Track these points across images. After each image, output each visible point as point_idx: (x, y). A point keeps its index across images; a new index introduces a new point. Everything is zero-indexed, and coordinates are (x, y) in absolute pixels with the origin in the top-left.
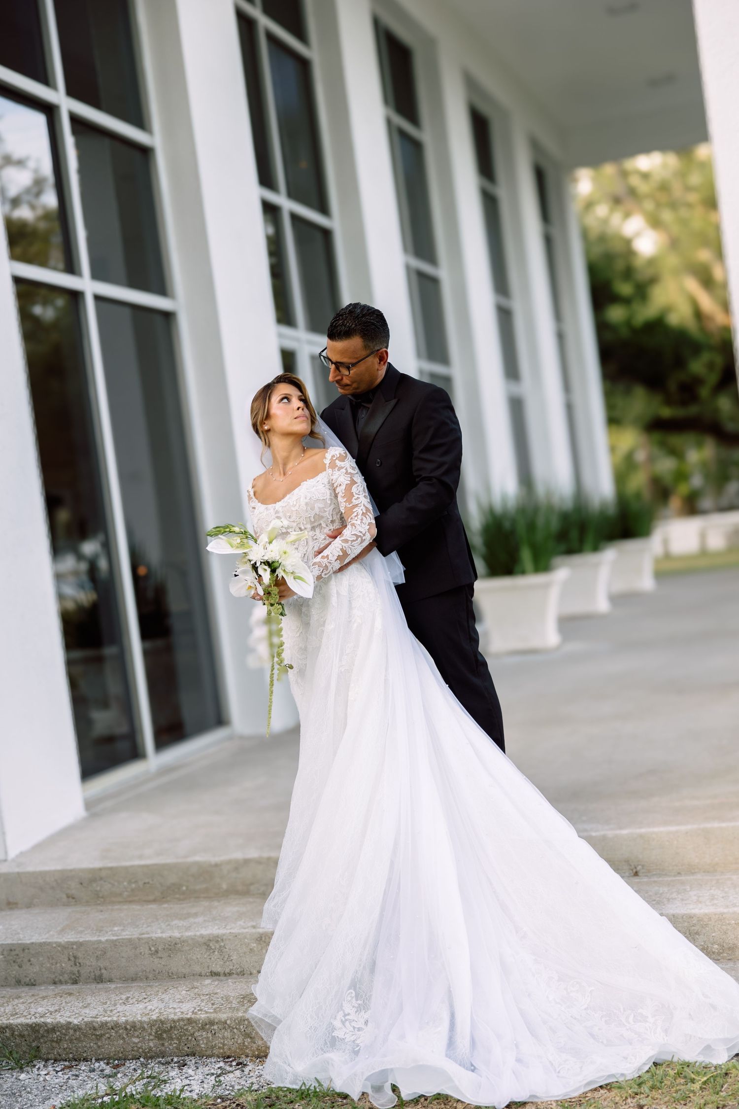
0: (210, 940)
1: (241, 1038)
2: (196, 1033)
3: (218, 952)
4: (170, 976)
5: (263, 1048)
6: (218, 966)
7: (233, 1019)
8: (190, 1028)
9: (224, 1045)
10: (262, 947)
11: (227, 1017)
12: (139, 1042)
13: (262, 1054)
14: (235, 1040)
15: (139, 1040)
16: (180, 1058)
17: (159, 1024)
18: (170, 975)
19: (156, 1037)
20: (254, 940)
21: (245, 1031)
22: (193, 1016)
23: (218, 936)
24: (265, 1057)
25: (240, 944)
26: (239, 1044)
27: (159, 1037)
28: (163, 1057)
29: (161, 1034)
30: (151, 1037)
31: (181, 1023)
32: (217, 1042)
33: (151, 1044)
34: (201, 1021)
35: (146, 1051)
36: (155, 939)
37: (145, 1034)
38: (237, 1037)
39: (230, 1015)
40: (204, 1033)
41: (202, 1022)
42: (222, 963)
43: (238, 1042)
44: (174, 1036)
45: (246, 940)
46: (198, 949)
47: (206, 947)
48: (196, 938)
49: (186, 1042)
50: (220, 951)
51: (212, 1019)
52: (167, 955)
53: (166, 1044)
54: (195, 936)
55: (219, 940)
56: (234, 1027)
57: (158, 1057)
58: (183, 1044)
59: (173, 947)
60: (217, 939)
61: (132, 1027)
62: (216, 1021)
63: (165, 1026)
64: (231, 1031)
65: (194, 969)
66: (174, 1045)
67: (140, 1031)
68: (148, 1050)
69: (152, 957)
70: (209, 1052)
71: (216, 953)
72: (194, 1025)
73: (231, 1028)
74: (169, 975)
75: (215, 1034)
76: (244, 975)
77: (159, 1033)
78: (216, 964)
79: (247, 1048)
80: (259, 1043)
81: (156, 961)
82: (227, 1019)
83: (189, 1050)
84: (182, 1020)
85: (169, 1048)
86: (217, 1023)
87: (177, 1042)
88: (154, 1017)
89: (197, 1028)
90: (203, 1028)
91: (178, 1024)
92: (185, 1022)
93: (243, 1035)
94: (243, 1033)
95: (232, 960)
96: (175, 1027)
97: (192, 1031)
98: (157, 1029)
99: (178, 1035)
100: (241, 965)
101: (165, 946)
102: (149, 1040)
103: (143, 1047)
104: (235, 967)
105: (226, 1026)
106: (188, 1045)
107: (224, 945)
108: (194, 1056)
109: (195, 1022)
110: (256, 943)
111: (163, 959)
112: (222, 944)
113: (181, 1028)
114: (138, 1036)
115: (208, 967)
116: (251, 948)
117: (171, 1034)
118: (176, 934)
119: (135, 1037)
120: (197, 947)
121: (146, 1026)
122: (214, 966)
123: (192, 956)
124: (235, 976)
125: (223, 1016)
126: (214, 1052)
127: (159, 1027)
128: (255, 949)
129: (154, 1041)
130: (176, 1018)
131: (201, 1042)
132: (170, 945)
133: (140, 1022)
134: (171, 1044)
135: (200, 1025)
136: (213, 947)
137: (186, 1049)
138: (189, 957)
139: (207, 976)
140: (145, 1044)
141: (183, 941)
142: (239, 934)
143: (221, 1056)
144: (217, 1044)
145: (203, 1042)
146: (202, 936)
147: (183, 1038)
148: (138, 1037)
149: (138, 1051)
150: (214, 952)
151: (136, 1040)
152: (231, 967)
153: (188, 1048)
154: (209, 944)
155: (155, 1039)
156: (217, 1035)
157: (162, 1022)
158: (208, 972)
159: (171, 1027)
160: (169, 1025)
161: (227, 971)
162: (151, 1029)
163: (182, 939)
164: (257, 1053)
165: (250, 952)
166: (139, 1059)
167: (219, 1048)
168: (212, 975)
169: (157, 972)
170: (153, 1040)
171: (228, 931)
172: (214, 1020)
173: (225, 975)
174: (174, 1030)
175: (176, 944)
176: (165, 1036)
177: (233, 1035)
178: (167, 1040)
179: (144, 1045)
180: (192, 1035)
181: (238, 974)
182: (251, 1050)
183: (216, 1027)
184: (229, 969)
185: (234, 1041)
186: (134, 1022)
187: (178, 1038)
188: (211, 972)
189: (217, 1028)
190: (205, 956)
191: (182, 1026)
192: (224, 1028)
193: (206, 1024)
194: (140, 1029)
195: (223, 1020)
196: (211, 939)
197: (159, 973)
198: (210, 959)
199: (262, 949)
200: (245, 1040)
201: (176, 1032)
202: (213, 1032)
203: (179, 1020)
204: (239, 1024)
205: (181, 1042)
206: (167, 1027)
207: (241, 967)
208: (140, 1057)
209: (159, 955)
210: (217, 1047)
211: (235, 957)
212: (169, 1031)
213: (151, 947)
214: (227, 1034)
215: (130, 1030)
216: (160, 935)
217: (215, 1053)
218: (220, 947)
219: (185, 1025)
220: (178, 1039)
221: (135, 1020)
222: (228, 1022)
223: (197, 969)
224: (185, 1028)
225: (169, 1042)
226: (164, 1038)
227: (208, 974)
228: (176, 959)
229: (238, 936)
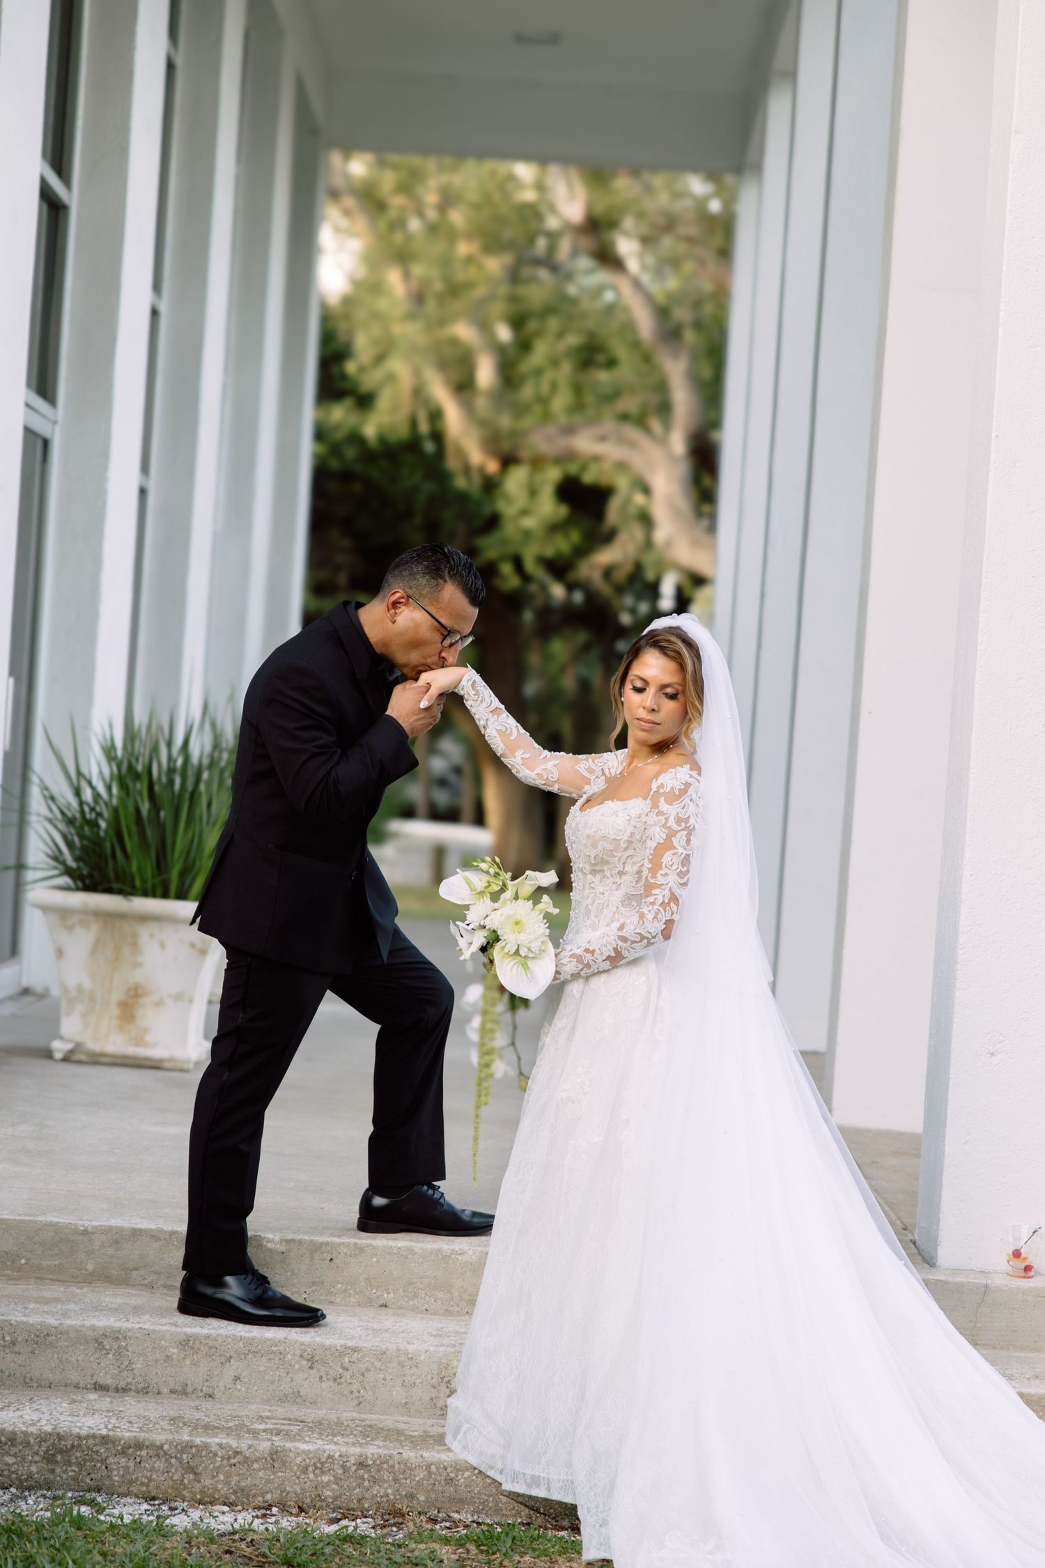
0: (106, 1336)
1: (181, 1471)
2: (111, 1459)
3: (114, 1355)
4: (26, 1383)
5: (210, 1491)
6: (108, 1376)
7: (175, 1444)
8: (102, 1451)
9: (150, 1480)
10: (186, 1355)
11: (166, 1440)
12: (14, 1463)
13: (206, 1499)
14: (170, 1474)
15: (15, 1461)
16: (77, 1494)
17: (54, 1440)
18: (27, 1380)
19: (44, 1458)
20: (175, 1343)
21: (188, 1462)
22: (111, 1433)
23: (119, 1331)
24: (211, 1503)
25: (152, 1347)
26: (174, 1481)
27: (49, 1459)
28: (48, 1490)
29: (54, 1455)
30: (37, 1458)
31: (91, 1442)
32: (140, 1475)
33: (34, 1469)
34: (122, 1442)
35: (23, 1478)
36: (15, 1324)
37: (27, 1452)
38: (173, 1470)
39: (170, 1437)
40: (123, 1460)
41: (125, 1443)
42: (116, 1372)
43: (174, 1479)
44: (74, 1460)
45: (163, 1342)
46: (82, 1348)
47: (96, 1345)
48: (84, 1330)
49: (91, 1471)
50: (116, 1354)
51: (141, 1441)
52: (30, 1350)
53: (58, 1471)
54: (83, 1326)
55: (120, 1337)
56: (173, 1455)
57: (41, 1488)
58: (84, 1473)
59: (42, 1339)
60: (116, 1335)
61: (10, 1440)
62: (147, 1443)
63: (63, 1443)
64: (167, 1460)
65: (69, 1376)
66: (70, 1474)
67: (21, 1447)
68: (26, 1476)
69: (4, 1351)
70: (124, 1489)
71: (110, 1356)
72: (110, 1446)
73: (167, 1457)
74: (24, 1380)
75: (140, 1463)
76: (147, 1393)
77: (52, 1452)
78: (106, 1373)
79: (185, 1487)
80: (207, 1484)
81: (10, 1357)
82: (164, 1441)
83: (92, 1483)
84: (94, 1436)
85: (61, 1478)
86: (147, 1447)
87: (77, 1470)
88: (48, 1429)
89: (114, 1452)
90: (123, 1453)
91: (84, 1442)
92: (97, 1441)
93: (183, 1469)
94: (184, 1466)
95: (133, 1369)
96: (79, 1446)
97: (104, 1456)
98: (49, 1447)
99: (80, 1459)
100: (146, 1378)
101: (29, 1336)
102: (31, 1462)
103: (20, 1473)
104: (134, 1381)
105: (162, 1452)
106: (93, 1476)
107: (127, 1345)
108: (99, 1492)
109: (113, 1442)
110: (178, 1348)
111: (21, 1356)
112: (123, 1344)
113: (89, 1449)
114: (16, 1453)
115: (92, 1376)
116: (169, 1354)
117: (70, 1456)
118: (52, 1321)
119: (10, 1455)
120: (81, 1344)
121: (32, 1440)
122: (101, 1374)
123: (71, 1356)
124: (133, 1393)
125: (159, 1438)
126: (132, 1489)
127: (53, 1445)
128: (174, 1356)
129: (39, 1464)
130: (84, 1432)
131: (115, 1473)
132: (38, 1336)
133: (25, 1434)
134: (65, 1472)
135: (119, 1448)
136: (107, 1347)
137: (88, 1481)
138: (64, 1358)
139: (87, 1389)
140: (23, 1467)
141: (61, 1332)
142: (154, 1331)
143: (141, 1496)
144: (139, 1479)
145: (118, 1473)
146: (93, 1328)
147: (88, 1464)
148: (15, 1455)
149: (9, 1477)
150: (108, 1353)
151: (10, 1460)
152: (130, 1380)
153: (92, 1480)
154: (100, 1341)
155: (42, 1462)
156: (143, 1465)
157: (60, 1437)
158: (91, 1384)
159: (73, 1446)
160: (70, 1442)
161: (122, 1384)
162: (40, 1446)
163: (60, 1329)
164: (198, 1497)
165: (164, 1361)
166: (7, 1488)
167: (142, 1484)
168: (95, 1389)
169: (7, 1374)
170: (38, 1462)
171: (137, 1326)
172: (144, 1442)
173: (117, 1390)
174: (76, 1451)
175: (48, 1335)
176: (59, 1458)
177: (167, 1468)
178: (61, 1465)
179: (21, 1468)
180: (103, 1461)
181: (137, 1391)
182: (191, 1492)
183: (144, 1453)
184: (125, 1382)
185: (168, 1475)
186: (14, 1433)
187: (80, 1463)
188: (95, 1384)
189: (145, 1455)
190: (92, 1359)
191: (91, 1446)
192: (158, 1456)
193: (130, 1447)
194: (21, 1443)
195: (158, 1443)
196: (108, 1334)
197: (9, 1376)
198: (99, 1363)
199: (184, 1358)
200: (185, 1476)
201: (78, 1454)
202: (138, 1460)
203: (87, 1437)
204: (182, 1452)
205: (84, 1469)
206: (66, 1446)
207: (145, 1381)
208: (11, 1486)
209: (16, 1349)
210: (138, 1483)
211: (139, 1366)
212: (68, 1451)
213: (6, 1334)
214: (160, 1465)
215: (6, 1444)
216: (24, 1319)
217: (132, 1491)
218: (119, 1347)
219: (96, 1445)
220: (79, 1465)
221: (16, 1429)
222: (166, 1447)
223: (74, 1376)
224: (95, 1449)
225: (64, 1467)
226: (57, 1462)
227: (89, 1386)
228: (43, 1359)
229: (151, 1335)
